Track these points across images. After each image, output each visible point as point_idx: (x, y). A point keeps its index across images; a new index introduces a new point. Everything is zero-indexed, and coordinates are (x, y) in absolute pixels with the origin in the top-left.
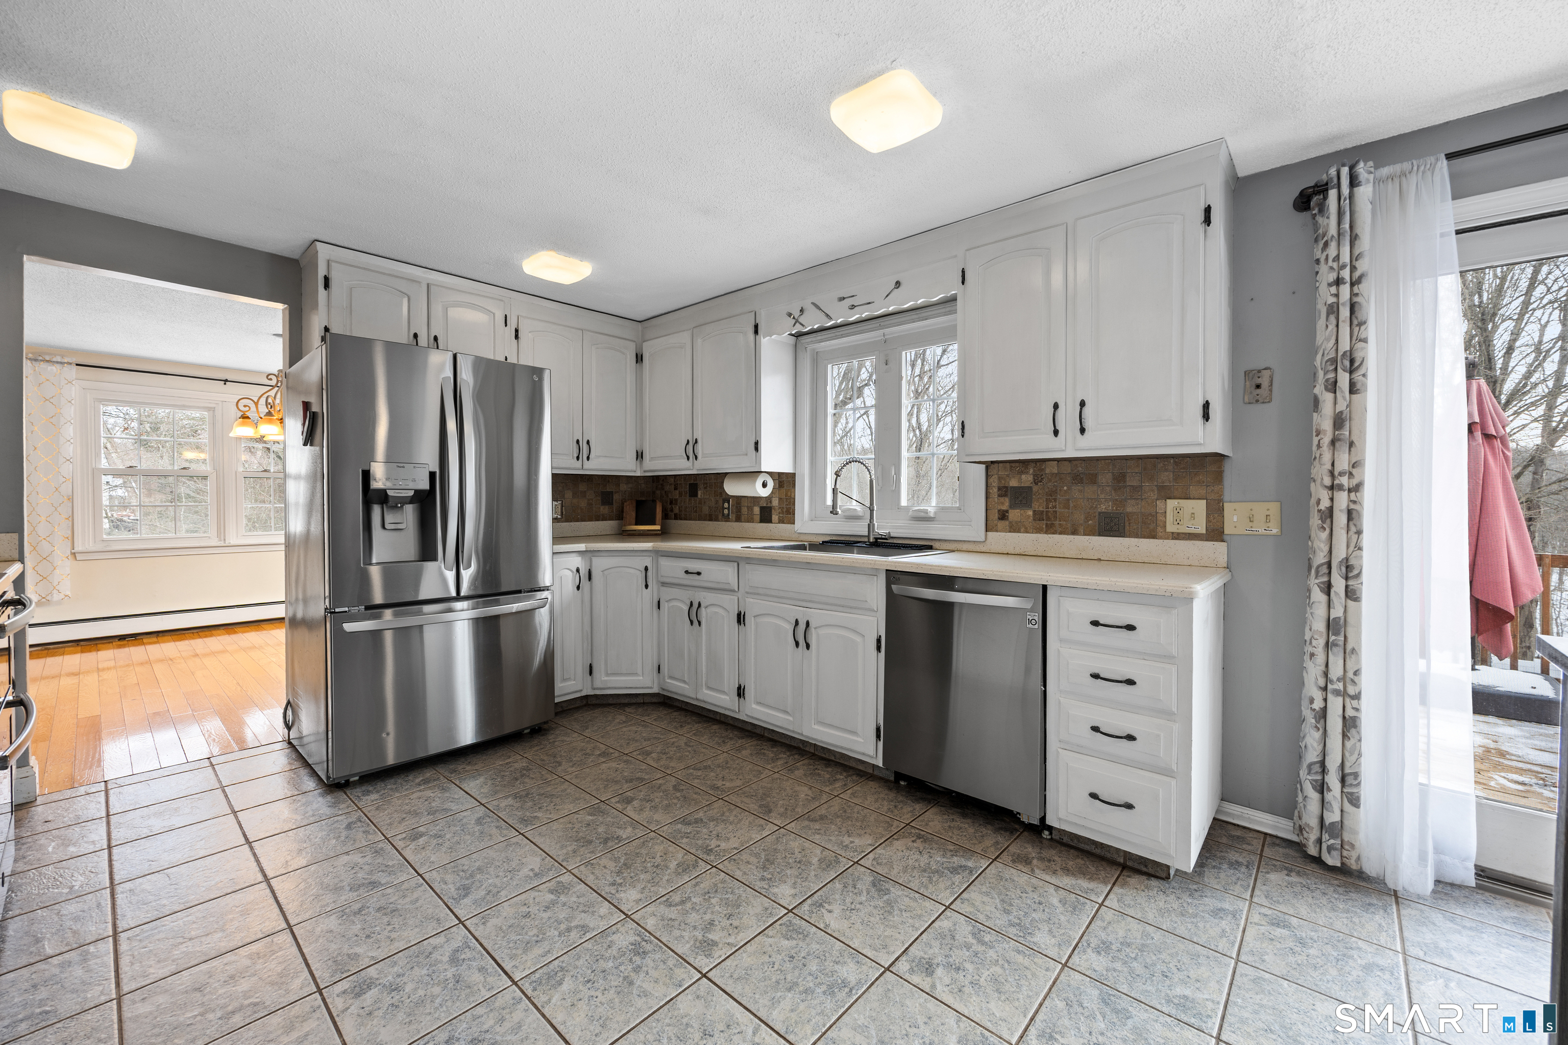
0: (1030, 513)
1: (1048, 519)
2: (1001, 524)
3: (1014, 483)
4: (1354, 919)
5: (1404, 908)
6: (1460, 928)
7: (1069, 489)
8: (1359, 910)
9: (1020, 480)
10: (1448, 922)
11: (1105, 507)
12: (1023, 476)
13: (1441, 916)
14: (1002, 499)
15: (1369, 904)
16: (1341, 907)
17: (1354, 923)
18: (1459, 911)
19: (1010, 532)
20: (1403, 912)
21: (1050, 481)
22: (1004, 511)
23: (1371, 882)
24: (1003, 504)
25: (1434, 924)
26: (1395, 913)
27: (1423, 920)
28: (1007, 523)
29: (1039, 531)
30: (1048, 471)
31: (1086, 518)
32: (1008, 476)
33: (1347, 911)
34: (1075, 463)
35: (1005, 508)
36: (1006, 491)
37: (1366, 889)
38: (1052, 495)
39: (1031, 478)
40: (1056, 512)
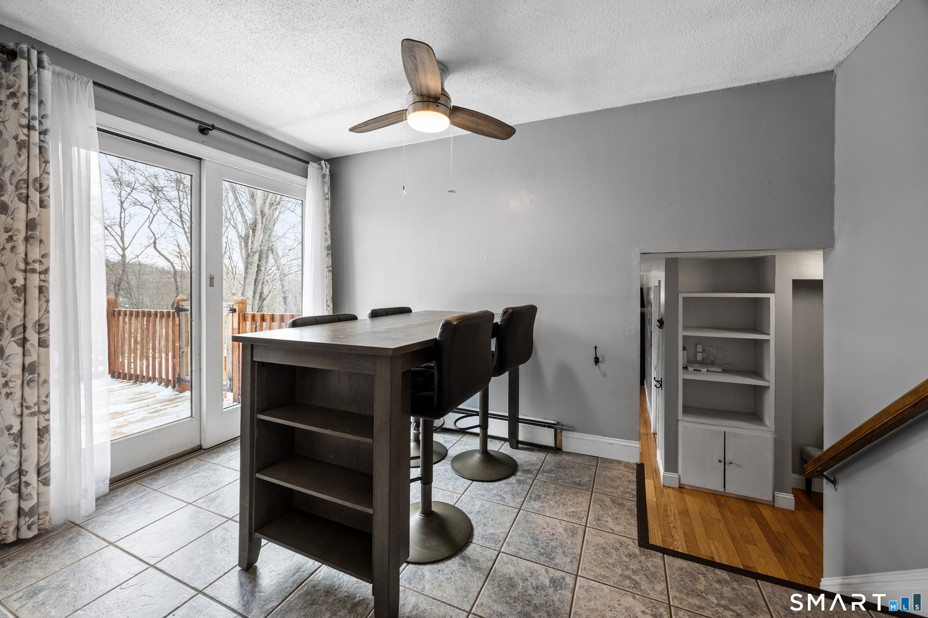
4: (72, 552)
5: (88, 527)
6: (118, 514)
8: (69, 546)
10: (111, 516)
13: (105, 516)
15: (70, 539)
16: (58, 553)
17: (74, 553)
18: (110, 508)
20: (89, 528)
23: (57, 529)
25: (107, 521)
26: (87, 532)
27: (101, 524)
33: (64, 552)
37: (59, 534)
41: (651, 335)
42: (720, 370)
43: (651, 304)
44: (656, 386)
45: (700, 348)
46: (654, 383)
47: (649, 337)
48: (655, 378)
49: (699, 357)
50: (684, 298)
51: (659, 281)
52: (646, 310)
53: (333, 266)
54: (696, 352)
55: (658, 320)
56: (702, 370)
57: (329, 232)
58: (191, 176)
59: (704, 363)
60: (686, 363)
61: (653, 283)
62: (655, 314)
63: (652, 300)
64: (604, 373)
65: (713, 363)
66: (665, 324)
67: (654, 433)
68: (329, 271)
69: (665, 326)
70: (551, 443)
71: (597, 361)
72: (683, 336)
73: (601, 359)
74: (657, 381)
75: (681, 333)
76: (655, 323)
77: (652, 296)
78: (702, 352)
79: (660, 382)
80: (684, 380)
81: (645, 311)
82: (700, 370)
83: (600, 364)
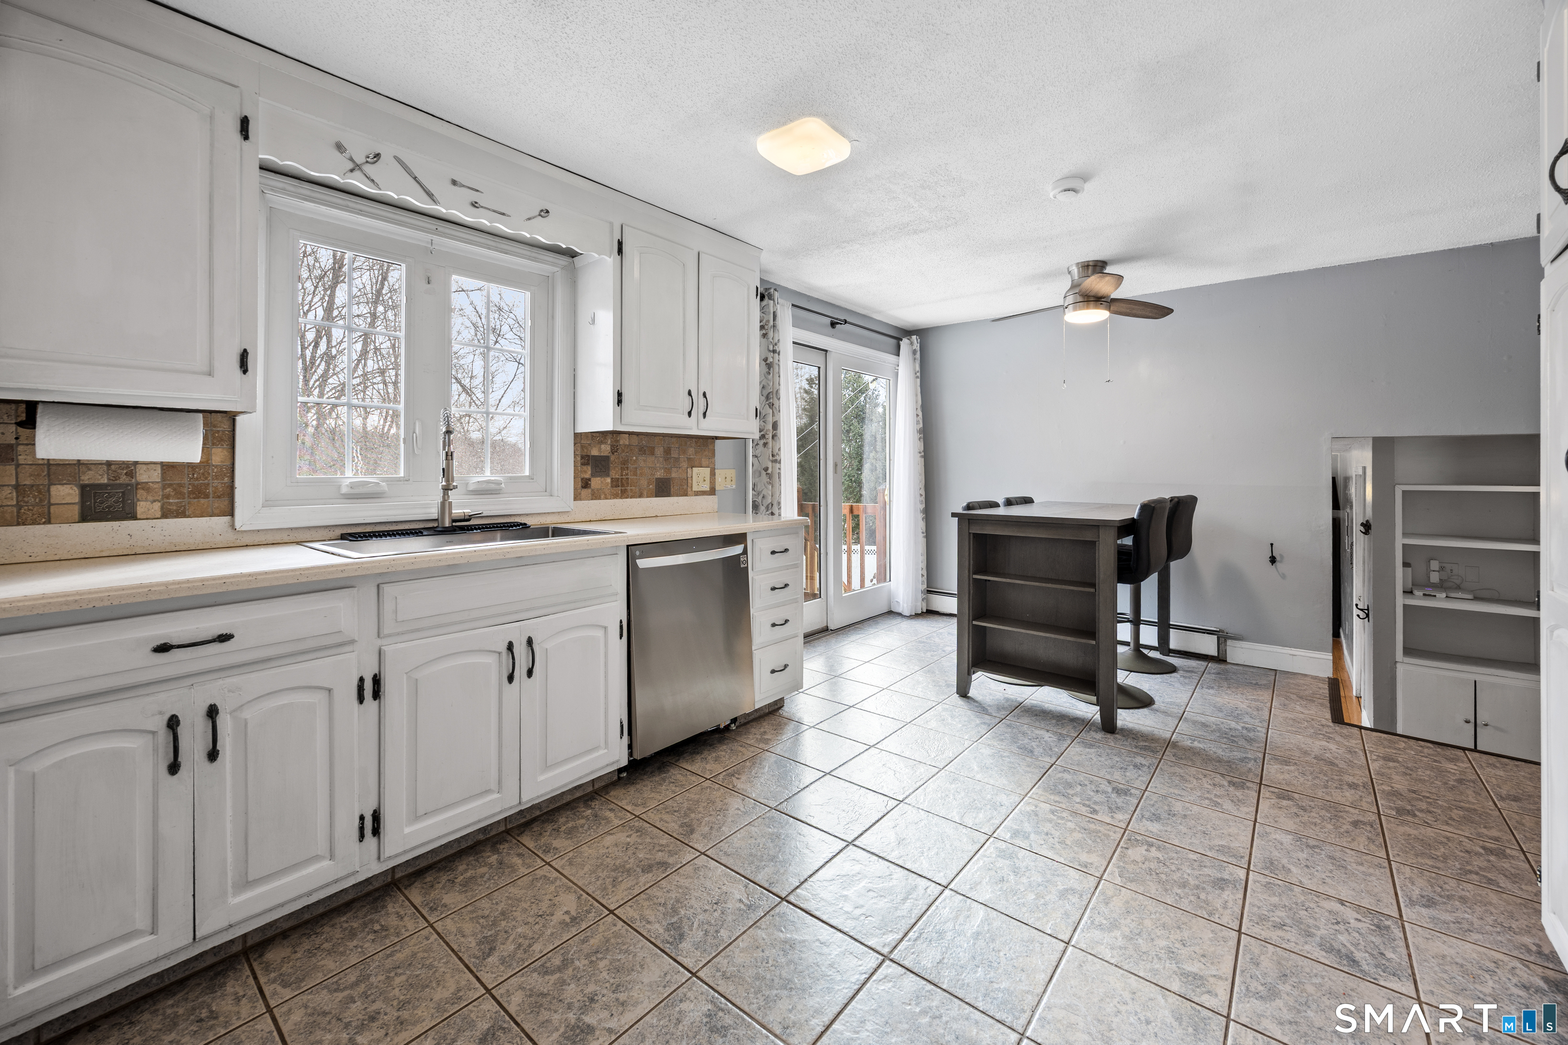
0: (609, 480)
1: (623, 485)
2: (585, 492)
3: (595, 452)
7: (637, 459)
9: (600, 449)
11: (659, 474)
12: (603, 446)
14: (585, 468)
19: (592, 499)
21: (623, 451)
22: (586, 479)
24: (586, 472)
28: (590, 490)
29: (615, 496)
30: (621, 442)
31: (648, 483)
32: (589, 445)
34: (641, 437)
35: (587, 476)
36: (588, 460)
38: (625, 463)
39: (609, 448)
40: (628, 478)
41: (1352, 548)
42: (1470, 597)
43: (1352, 503)
44: (1358, 616)
45: (1435, 565)
46: (1356, 611)
47: (1348, 555)
48: (1357, 605)
49: (1435, 578)
50: (1404, 492)
51: (1364, 468)
52: (1342, 514)
53: (925, 451)
54: (1429, 571)
55: (1362, 524)
56: (1438, 595)
57: (920, 414)
58: (819, 368)
59: (1442, 586)
60: (1410, 586)
61: (1354, 471)
62: (1358, 514)
63: (1353, 496)
64: (1283, 574)
65: (1458, 588)
66: (1372, 528)
67: (1358, 696)
68: (922, 457)
69: (1372, 531)
70: (1213, 652)
71: (1273, 560)
72: (1404, 545)
73: (1278, 558)
74: (1362, 610)
75: (1400, 541)
76: (1357, 529)
77: (1353, 491)
78: (1439, 571)
79: (1366, 611)
80: (1405, 606)
81: (1341, 516)
82: (1435, 596)
83: (1277, 564)
